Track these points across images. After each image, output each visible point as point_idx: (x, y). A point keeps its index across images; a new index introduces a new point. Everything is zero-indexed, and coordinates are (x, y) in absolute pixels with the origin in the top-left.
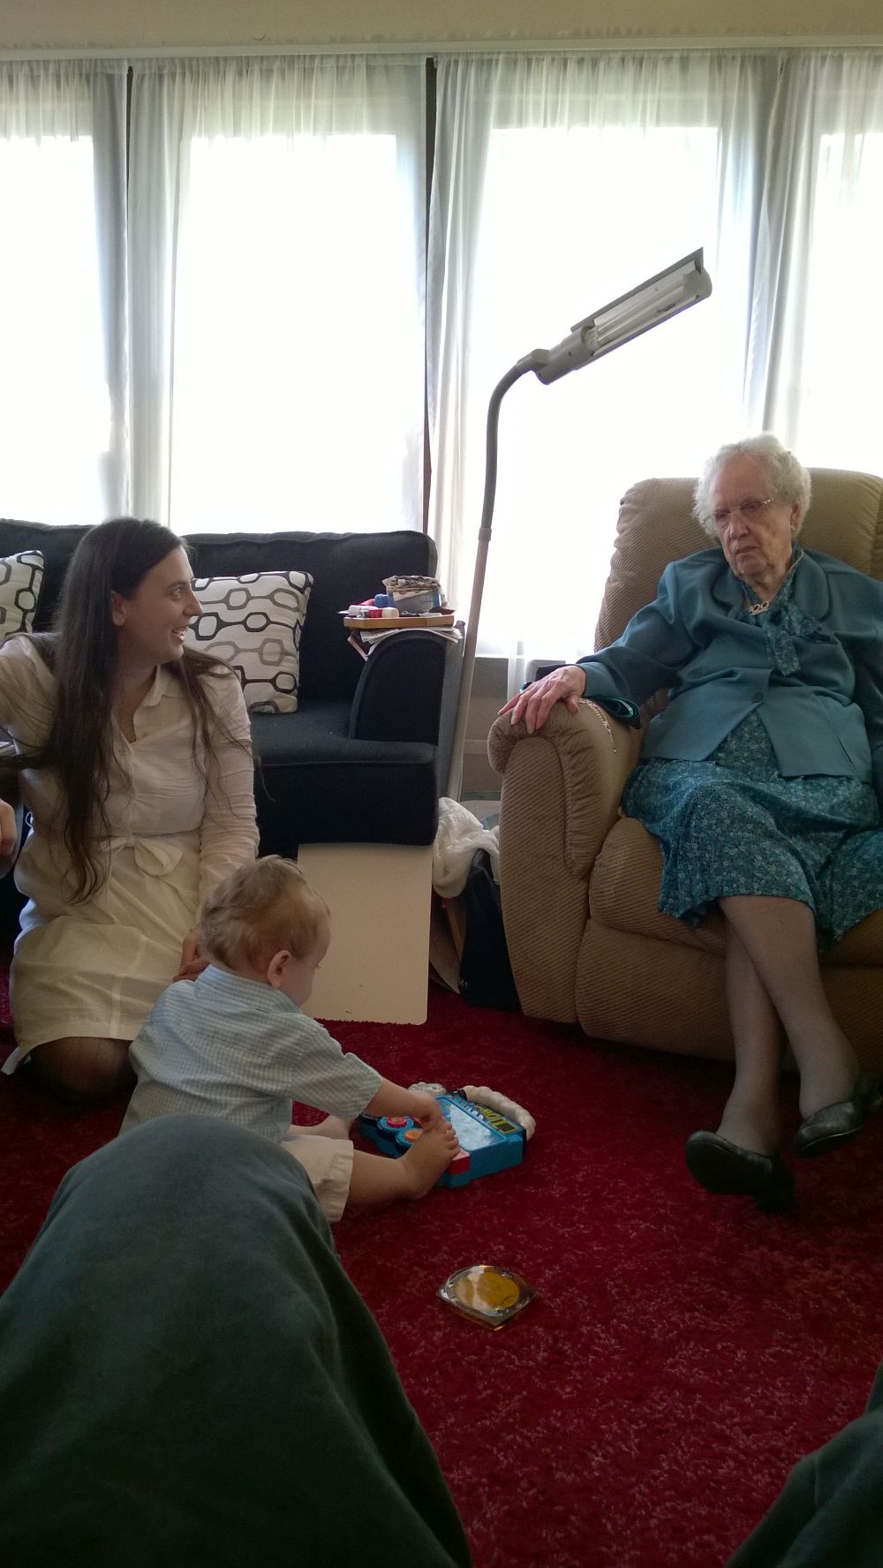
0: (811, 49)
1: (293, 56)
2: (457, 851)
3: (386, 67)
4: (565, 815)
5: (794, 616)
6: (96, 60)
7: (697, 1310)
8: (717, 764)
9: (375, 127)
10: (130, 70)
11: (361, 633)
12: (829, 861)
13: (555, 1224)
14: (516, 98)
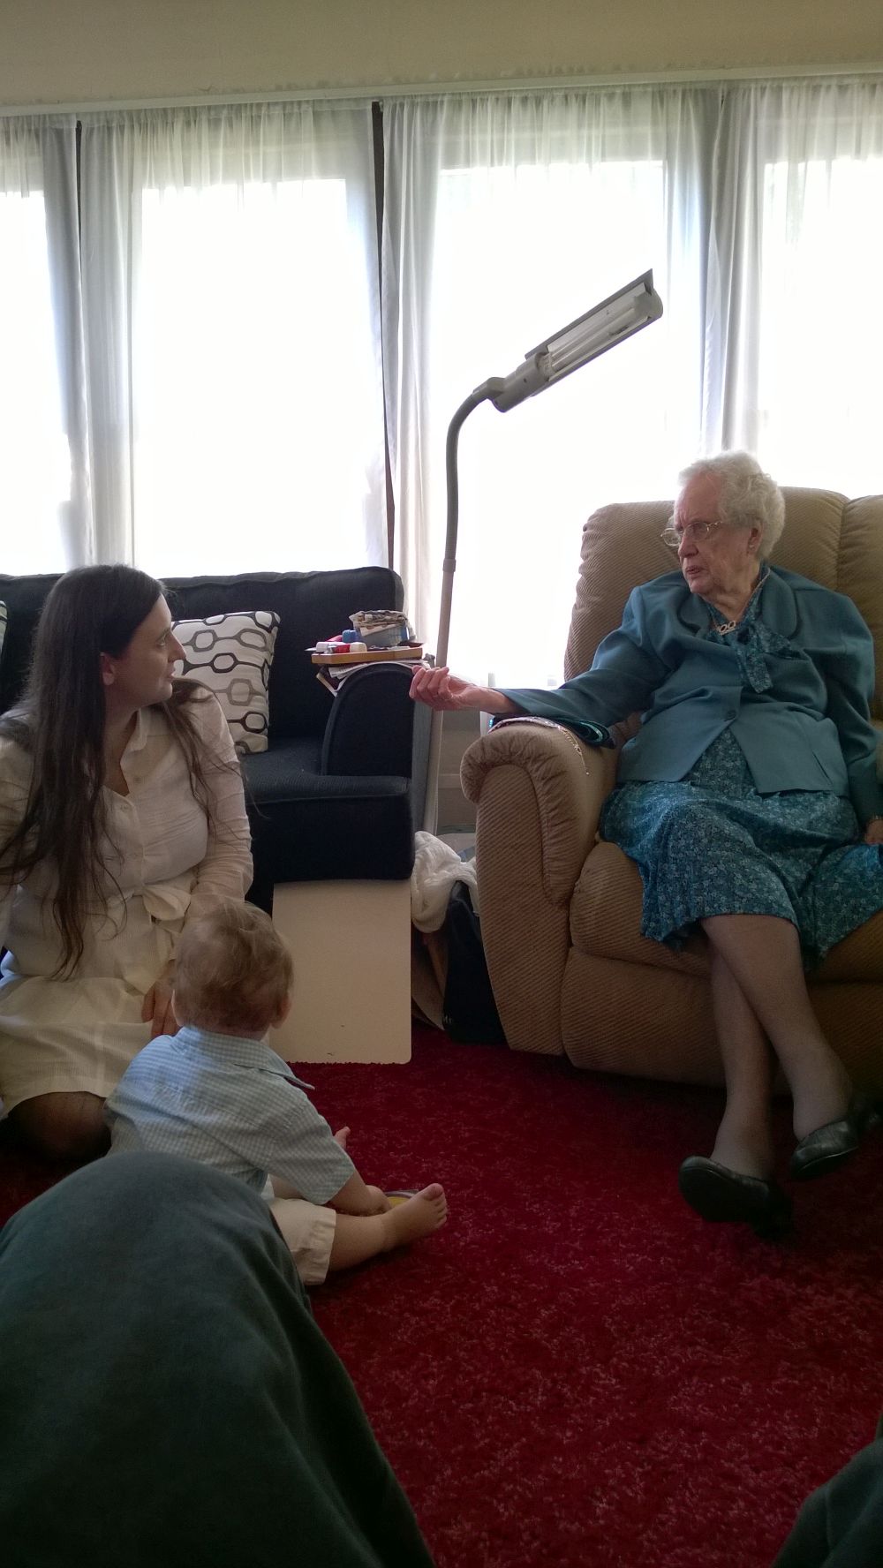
0: (750, 80)
1: (240, 105)
2: (434, 884)
3: (333, 113)
4: (541, 842)
5: (762, 635)
6: (45, 116)
7: (700, 1345)
8: (693, 784)
9: (325, 172)
10: (79, 124)
11: (330, 669)
12: (810, 877)
13: (549, 1262)
14: (462, 138)
